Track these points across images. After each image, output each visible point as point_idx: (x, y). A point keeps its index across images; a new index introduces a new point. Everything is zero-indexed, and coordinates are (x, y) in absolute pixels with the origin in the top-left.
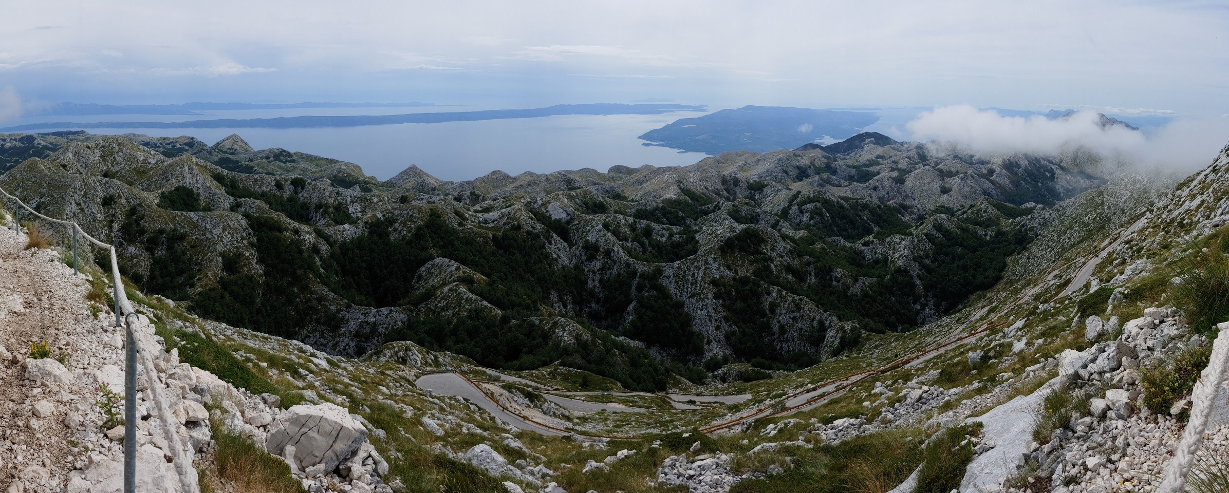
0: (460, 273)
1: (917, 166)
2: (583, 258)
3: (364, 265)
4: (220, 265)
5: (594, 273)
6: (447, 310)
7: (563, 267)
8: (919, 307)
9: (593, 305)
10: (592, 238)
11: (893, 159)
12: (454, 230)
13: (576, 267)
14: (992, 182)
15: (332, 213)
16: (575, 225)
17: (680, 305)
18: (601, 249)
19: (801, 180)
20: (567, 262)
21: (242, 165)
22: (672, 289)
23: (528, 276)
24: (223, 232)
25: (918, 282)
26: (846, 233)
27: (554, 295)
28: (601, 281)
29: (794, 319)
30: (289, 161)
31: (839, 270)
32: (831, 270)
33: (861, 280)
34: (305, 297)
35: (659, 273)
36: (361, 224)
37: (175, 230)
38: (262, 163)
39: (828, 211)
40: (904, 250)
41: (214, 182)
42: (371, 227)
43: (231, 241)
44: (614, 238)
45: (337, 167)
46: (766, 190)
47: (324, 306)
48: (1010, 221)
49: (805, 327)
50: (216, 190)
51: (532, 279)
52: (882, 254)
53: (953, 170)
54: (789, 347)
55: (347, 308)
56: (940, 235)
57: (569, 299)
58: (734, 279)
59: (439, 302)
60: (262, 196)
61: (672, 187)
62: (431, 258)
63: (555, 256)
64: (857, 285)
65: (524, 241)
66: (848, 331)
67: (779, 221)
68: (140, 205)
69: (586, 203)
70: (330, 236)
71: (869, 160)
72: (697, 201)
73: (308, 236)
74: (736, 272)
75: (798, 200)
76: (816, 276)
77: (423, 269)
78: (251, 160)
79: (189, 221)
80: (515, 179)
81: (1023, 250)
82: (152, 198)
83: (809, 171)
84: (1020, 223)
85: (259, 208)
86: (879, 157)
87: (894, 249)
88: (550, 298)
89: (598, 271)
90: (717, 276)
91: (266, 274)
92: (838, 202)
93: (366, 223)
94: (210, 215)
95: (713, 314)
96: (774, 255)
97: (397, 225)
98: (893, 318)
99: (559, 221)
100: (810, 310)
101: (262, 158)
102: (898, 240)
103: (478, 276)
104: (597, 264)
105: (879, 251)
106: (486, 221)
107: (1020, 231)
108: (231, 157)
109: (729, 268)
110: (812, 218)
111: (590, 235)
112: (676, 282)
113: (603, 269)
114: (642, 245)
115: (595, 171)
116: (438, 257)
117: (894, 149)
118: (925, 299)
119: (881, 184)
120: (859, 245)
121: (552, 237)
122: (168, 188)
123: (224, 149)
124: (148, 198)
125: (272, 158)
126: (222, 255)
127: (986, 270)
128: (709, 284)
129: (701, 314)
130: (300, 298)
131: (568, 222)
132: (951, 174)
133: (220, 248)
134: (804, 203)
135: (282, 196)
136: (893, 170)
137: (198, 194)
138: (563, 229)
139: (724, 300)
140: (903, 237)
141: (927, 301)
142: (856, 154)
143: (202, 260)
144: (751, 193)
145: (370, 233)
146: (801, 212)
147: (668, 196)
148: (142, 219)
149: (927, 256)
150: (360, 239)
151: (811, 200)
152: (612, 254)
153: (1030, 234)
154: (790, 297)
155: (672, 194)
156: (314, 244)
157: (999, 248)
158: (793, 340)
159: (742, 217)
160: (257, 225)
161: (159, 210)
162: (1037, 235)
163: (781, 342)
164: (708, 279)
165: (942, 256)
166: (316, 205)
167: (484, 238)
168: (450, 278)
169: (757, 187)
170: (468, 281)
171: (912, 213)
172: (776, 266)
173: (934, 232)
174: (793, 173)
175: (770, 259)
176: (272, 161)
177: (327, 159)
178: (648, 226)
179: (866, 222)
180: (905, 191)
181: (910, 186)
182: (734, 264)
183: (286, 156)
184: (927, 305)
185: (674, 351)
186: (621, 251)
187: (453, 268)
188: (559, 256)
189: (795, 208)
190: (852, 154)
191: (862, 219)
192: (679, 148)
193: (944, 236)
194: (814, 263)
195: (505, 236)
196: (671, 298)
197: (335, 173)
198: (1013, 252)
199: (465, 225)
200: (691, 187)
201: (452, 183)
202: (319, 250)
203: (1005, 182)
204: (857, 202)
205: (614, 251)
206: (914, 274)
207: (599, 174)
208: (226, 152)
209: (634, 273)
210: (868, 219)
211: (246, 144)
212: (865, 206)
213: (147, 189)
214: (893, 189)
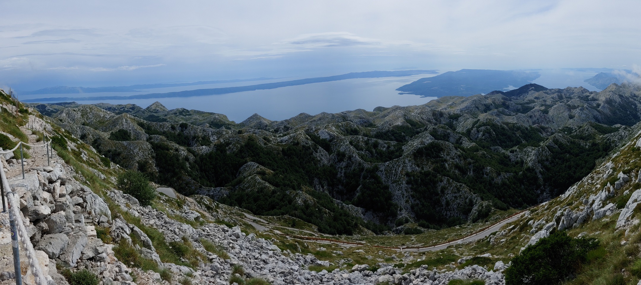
0: (259, 169)
1: (557, 103)
2: (336, 160)
3: (212, 166)
4: (137, 167)
5: (342, 169)
6: (249, 188)
7: (324, 165)
8: (539, 192)
9: (340, 187)
10: (342, 149)
11: (543, 99)
12: (261, 147)
13: (331, 166)
14: (599, 111)
15: (201, 140)
16: (335, 142)
17: (387, 187)
18: (347, 156)
19: (486, 112)
20: (326, 162)
21: (161, 118)
22: (383, 178)
23: (301, 170)
24: (139, 151)
25: (540, 176)
26: (505, 144)
27: (316, 181)
28: (345, 173)
29: (455, 197)
30: (188, 115)
31: (489, 168)
32: (484, 168)
33: (503, 174)
34: (179, 183)
35: (376, 169)
36: (212, 145)
37: (116, 150)
38: (172, 117)
39: (494, 131)
40: (533, 156)
41: (139, 127)
42: (217, 146)
43: (143, 155)
44: (355, 149)
45: (213, 117)
46: (461, 119)
47: (189, 187)
48: (601, 137)
49: (461, 203)
50: (140, 131)
51: (303, 172)
52: (520, 158)
53: (576, 105)
54: (451, 214)
55: (200, 188)
56: (556, 146)
57: (325, 183)
58: (421, 173)
59: (245, 184)
60: (164, 133)
61: (400, 119)
62: (246, 162)
63: (319, 159)
64: (499, 177)
65: (301, 151)
66: (484, 207)
67: (461, 137)
68: (99, 139)
69: (347, 130)
70: (195, 152)
71: (529, 100)
72: (415, 126)
73: (183, 152)
74: (423, 168)
75: (478, 124)
76: (474, 171)
77: (242, 168)
78: (166, 116)
79: (123, 145)
80: (313, 117)
81: (606, 155)
82: (106, 135)
83: (491, 107)
84: (607, 138)
85: (161, 140)
86: (536, 98)
87: (528, 155)
88: (314, 182)
89: (344, 168)
90: (410, 171)
91: (160, 172)
92: (501, 126)
93: (215, 145)
94: (133, 142)
95: (405, 193)
96: (448, 158)
97: (231, 146)
98: (520, 199)
99: (324, 140)
100: (465, 192)
101: (172, 114)
102: (530, 150)
103: (269, 171)
104: (344, 164)
105: (519, 156)
106: (282, 142)
107: (606, 143)
108: (155, 114)
109: (418, 166)
110: (483, 135)
111: (341, 148)
112: (386, 174)
113: (347, 166)
114: (371, 152)
115: (364, 111)
116: (250, 161)
117: (545, 93)
118: (544, 187)
119: (534, 114)
120: (508, 153)
121: (318, 148)
122: (115, 130)
123: (151, 110)
124: (104, 135)
125: (178, 114)
126: (138, 162)
127: (582, 168)
128: (404, 176)
129: (398, 193)
130: (177, 183)
131: (330, 141)
132: (574, 107)
133: (137, 159)
134: (480, 126)
135: (175, 133)
136: (542, 105)
137: (130, 133)
138: (327, 145)
139: (413, 185)
140: (533, 148)
141: (545, 188)
142: (524, 96)
143: (128, 165)
144: (450, 120)
145: (217, 150)
146: (478, 131)
147: (397, 124)
148: (100, 145)
149: (547, 160)
150: (211, 154)
151: (484, 125)
152: (352, 158)
153: (613, 145)
154: (455, 184)
155: (399, 122)
156: (186, 156)
157: (592, 154)
158: (454, 210)
159: (438, 135)
160: (157, 148)
161: (108, 140)
162: (616, 146)
163: (446, 210)
164: (404, 173)
165: (557, 160)
166: (193, 137)
167: (277, 150)
168: (253, 172)
169: (456, 117)
170: (262, 174)
171: (548, 131)
172: (448, 165)
173: (553, 144)
174: (482, 108)
175: (446, 161)
176: (178, 115)
177: (209, 113)
178: (376, 142)
179: (518, 137)
180: (548, 118)
181: (551, 115)
182: (422, 164)
183: (186, 112)
184: (545, 191)
185: (381, 214)
186: (357, 157)
187: (256, 167)
188: (321, 159)
189: (475, 129)
190: (521, 97)
191: (516, 136)
192: (421, 94)
193: (559, 147)
194: (473, 163)
195: (289, 149)
196: (382, 184)
197: (212, 120)
198: (600, 156)
199: (268, 144)
200: (412, 118)
201: (276, 122)
202: (189, 159)
203: (607, 111)
204: (514, 126)
205: (353, 156)
206: (538, 171)
207: (367, 112)
208: (152, 112)
209: (363, 169)
210: (520, 136)
211: (164, 107)
212: (519, 128)
213: (105, 131)
214: (541, 117)
